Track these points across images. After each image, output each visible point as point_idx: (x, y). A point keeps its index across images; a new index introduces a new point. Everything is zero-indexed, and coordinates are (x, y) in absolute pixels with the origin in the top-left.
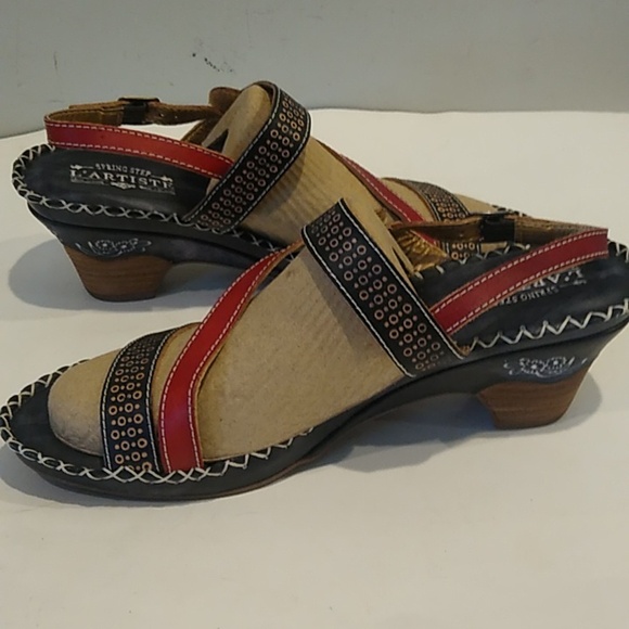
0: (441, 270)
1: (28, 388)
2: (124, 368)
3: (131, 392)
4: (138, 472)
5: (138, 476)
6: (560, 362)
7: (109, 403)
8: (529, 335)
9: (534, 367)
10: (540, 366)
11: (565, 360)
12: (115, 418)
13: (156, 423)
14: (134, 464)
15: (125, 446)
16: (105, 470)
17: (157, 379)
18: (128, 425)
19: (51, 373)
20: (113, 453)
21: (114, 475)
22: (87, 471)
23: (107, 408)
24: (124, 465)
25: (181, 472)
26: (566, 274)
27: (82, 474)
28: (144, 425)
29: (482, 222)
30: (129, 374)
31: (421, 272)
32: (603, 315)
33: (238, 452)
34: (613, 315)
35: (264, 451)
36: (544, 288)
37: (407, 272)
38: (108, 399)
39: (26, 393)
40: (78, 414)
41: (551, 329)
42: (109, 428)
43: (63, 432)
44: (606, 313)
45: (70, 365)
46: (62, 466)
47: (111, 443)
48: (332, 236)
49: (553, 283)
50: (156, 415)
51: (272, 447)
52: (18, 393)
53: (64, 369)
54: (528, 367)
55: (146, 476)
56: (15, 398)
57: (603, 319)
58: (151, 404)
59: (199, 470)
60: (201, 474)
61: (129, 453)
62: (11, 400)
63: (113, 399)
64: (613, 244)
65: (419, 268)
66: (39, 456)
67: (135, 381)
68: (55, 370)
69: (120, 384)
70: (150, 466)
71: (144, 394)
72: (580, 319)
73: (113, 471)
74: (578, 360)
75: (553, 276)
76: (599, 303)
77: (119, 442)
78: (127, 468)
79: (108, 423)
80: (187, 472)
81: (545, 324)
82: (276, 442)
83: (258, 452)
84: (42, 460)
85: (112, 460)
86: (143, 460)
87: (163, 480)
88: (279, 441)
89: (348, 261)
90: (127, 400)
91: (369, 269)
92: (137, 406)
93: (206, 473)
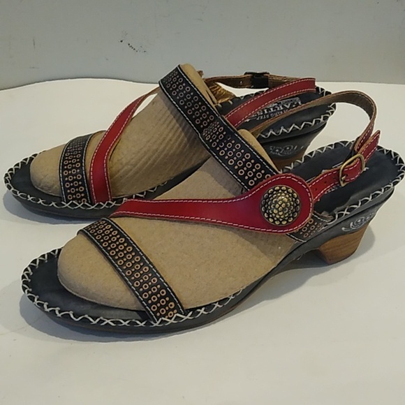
0: (231, 102)
1: (17, 165)
2: (70, 152)
3: (75, 164)
4: (80, 204)
5: (80, 206)
6: (290, 148)
7: (63, 170)
8: (274, 133)
9: (277, 150)
10: (280, 150)
11: (292, 147)
12: (67, 177)
13: (88, 178)
14: (78, 200)
15: (73, 190)
16: (63, 203)
17: (87, 157)
18: (74, 180)
19: (28, 157)
20: (67, 194)
21: (67, 205)
22: (53, 203)
23: (63, 172)
24: (72, 200)
25: (101, 203)
26: (293, 103)
27: (51, 205)
28: (82, 180)
29: (252, 77)
30: (73, 155)
31: (221, 104)
32: (310, 123)
33: (129, 193)
34: (315, 123)
35: (142, 193)
36: (282, 110)
37: (214, 103)
38: (63, 167)
39: (16, 167)
40: (47, 175)
41: (285, 130)
42: (65, 182)
43: (40, 184)
44: (312, 122)
45: (38, 153)
46: (41, 201)
47: (66, 189)
48: (174, 83)
49: (287, 108)
50: (88, 175)
51: (147, 191)
52: (12, 167)
53: (35, 155)
54: (274, 151)
55: (84, 205)
56: (11, 169)
57: (310, 125)
58: (85, 170)
59: (110, 202)
60: (111, 204)
61: (75, 194)
62: (9, 170)
63: (66, 167)
64: (318, 88)
65: (220, 102)
66: (29, 196)
67: (76, 158)
68: (31, 156)
69: (68, 160)
70: (86, 200)
71: (81, 165)
72: (299, 125)
73: (67, 203)
74: (299, 146)
75: (287, 104)
76: (309, 118)
77: (69, 189)
78: (74, 202)
79: (64, 180)
80: (104, 203)
81: (282, 128)
82: (148, 188)
83: (139, 194)
84: (30, 199)
85: (66, 197)
86: (82, 197)
87: (92, 207)
88: (149, 188)
89: (181, 95)
90: (73, 168)
91: (192, 99)
92: (78, 171)
93: (114, 204)
